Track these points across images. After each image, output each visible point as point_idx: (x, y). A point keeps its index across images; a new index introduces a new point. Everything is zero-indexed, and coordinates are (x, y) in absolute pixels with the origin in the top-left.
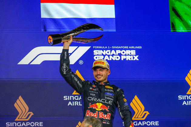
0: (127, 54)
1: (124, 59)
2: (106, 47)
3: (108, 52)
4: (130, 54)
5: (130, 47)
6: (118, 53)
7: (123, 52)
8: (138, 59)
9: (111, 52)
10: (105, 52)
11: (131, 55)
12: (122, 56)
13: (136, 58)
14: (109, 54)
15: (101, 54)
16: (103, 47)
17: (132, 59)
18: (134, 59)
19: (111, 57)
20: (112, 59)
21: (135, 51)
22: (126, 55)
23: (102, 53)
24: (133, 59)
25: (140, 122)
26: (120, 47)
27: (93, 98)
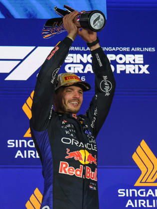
0: (127, 62)
1: (121, 71)
2: (88, 49)
5: (133, 49)
7: (121, 59)
8: (147, 72)
10: (85, 58)
11: (134, 64)
12: (117, 65)
13: (144, 69)
16: (83, 49)
17: (137, 72)
18: (141, 72)
21: (142, 56)
22: (125, 64)
23: (81, 61)
24: (139, 71)
25: (150, 190)
26: (114, 49)
27: (73, 140)
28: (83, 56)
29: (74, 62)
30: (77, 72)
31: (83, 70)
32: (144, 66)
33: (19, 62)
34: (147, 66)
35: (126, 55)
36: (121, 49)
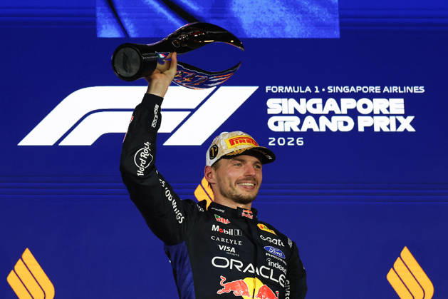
0: (377, 112)
1: (365, 128)
2: (308, 89)
3: (315, 106)
4: (385, 112)
5: (386, 89)
6: (348, 110)
7: (365, 106)
11: (388, 116)
12: (360, 118)
13: (406, 125)
14: (318, 111)
16: (300, 89)
17: (393, 129)
18: (401, 129)
20: (327, 128)
21: (402, 100)
22: (372, 114)
23: (295, 110)
24: (397, 127)
26: (353, 89)
27: (232, 260)
28: (299, 102)
29: (283, 113)
30: (289, 130)
31: (300, 126)
32: (405, 118)
33: (189, 113)
34: (410, 118)
35: (374, 100)
36: (365, 89)
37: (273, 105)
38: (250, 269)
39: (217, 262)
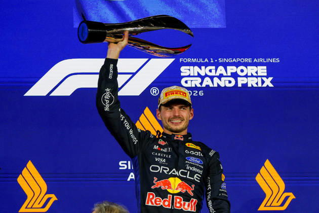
0: (249, 74)
2: (206, 60)
3: (210, 71)
4: (255, 74)
5: (255, 60)
6: (231, 73)
8: (271, 85)
9: (216, 70)
10: (203, 71)
12: (239, 78)
13: (268, 82)
14: (213, 74)
15: (196, 74)
16: (201, 60)
17: (260, 85)
19: (216, 80)
20: (218, 84)
21: (265, 67)
24: (262, 84)
26: (234, 60)
27: (162, 167)
28: (201, 68)
29: (191, 75)
30: (194, 86)
31: (201, 84)
32: (267, 78)
33: (131, 75)
34: (271, 79)
35: (248, 67)
36: (242, 60)
37: (184, 70)
38: (174, 172)
39: (153, 168)
